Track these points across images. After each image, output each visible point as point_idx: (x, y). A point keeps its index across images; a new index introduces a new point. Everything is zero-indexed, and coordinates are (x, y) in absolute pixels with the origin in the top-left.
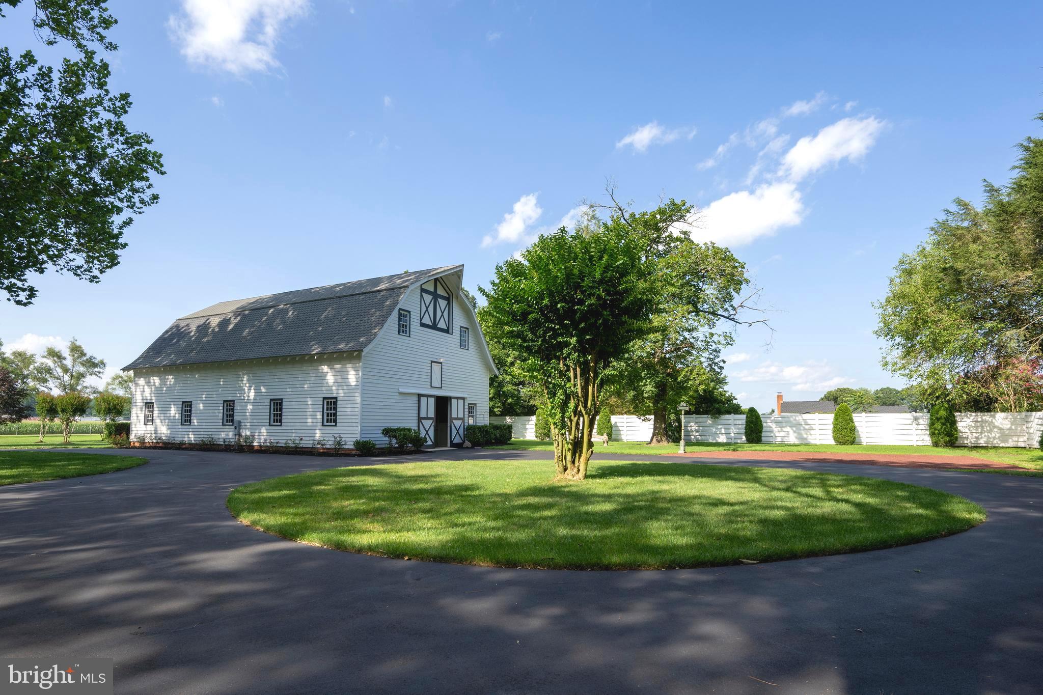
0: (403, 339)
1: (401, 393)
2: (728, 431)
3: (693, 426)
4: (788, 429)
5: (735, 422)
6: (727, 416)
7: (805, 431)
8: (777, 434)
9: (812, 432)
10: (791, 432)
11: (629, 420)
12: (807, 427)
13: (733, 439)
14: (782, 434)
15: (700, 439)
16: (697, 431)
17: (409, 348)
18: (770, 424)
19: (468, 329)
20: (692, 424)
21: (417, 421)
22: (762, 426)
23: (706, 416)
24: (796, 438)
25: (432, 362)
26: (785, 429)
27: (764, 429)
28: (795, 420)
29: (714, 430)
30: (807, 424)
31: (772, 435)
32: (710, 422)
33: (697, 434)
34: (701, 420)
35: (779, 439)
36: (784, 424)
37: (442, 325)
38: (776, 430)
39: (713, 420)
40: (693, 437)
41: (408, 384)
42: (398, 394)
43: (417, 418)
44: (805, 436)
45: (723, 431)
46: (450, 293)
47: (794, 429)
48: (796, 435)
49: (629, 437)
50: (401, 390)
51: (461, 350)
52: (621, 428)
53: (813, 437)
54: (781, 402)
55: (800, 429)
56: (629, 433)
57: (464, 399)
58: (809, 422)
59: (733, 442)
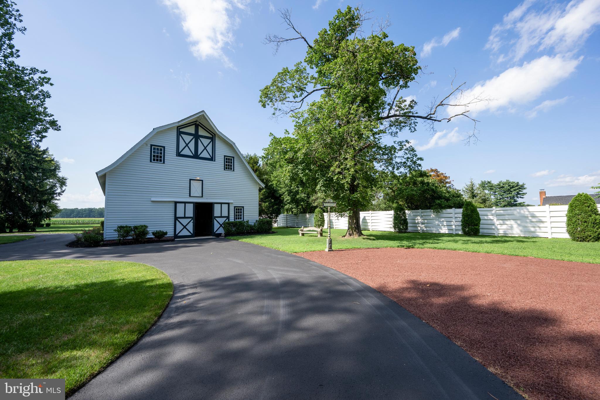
0: (157, 166)
1: (153, 202)
2: (449, 223)
3: (419, 219)
4: (512, 222)
5: (456, 216)
6: (449, 210)
7: (533, 223)
8: (499, 227)
9: (541, 225)
10: (515, 226)
11: (373, 215)
12: (534, 220)
13: (454, 231)
14: (504, 227)
15: (425, 230)
16: (422, 223)
17: (164, 171)
18: (491, 217)
19: (234, 157)
20: (419, 218)
21: (174, 220)
22: (479, 220)
23: (429, 210)
24: (521, 231)
25: (190, 180)
26: (508, 222)
27: (482, 222)
28: (519, 213)
29: (437, 222)
30: (534, 216)
31: (493, 227)
32: (433, 215)
33: (423, 226)
34: (425, 214)
35: (501, 232)
36: (507, 217)
37: (205, 155)
38: (496, 222)
39: (435, 214)
40: (419, 228)
41: (162, 195)
42: (150, 202)
43: (174, 218)
44: (532, 229)
45: (445, 223)
46: (213, 134)
47: (519, 222)
48: (521, 228)
49: (373, 227)
50: (153, 199)
51: (225, 171)
52: (368, 221)
53: (543, 230)
54: (544, 197)
55: (527, 222)
56: (373, 224)
57: (228, 204)
58: (537, 214)
59: (454, 233)
